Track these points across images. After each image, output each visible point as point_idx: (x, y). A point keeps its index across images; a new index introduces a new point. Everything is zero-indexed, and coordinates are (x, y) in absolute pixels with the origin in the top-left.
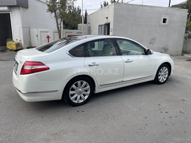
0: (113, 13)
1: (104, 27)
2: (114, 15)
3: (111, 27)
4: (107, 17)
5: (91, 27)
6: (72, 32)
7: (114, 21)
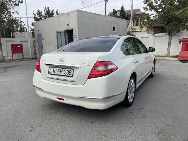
0: (77, 20)
1: (65, 33)
2: (78, 22)
3: (75, 33)
4: (68, 23)
5: (41, 34)
6: (13, 41)
7: (78, 27)
